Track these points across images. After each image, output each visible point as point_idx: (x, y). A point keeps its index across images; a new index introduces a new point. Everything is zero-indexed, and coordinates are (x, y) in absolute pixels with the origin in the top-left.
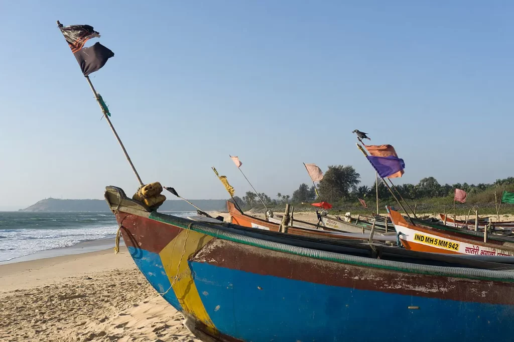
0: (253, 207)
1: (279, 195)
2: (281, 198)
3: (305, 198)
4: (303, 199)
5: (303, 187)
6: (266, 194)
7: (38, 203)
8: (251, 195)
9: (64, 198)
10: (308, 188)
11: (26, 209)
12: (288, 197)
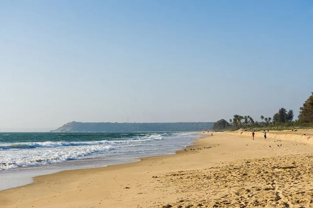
0: (241, 127)
1: (262, 117)
2: (264, 121)
3: (284, 120)
4: (283, 121)
5: (282, 111)
6: (251, 116)
7: (65, 126)
8: (237, 118)
9: (84, 122)
10: (286, 112)
11: (56, 130)
12: (270, 119)
